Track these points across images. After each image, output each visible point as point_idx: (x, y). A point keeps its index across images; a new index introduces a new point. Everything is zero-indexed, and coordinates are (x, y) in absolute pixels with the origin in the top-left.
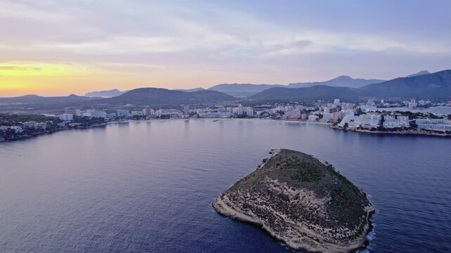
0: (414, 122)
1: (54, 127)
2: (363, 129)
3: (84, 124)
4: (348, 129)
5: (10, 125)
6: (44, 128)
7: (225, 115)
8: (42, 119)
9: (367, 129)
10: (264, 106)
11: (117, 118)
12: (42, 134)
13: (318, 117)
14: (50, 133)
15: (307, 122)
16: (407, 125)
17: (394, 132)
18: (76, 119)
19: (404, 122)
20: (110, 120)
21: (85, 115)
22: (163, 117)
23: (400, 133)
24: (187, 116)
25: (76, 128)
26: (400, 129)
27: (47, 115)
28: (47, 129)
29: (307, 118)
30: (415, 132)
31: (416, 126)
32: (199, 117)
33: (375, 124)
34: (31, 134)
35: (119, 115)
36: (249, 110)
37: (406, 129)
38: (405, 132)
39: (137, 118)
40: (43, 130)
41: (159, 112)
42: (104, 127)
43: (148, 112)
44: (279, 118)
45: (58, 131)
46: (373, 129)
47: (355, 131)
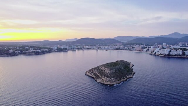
0: (184, 52)
1: (50, 51)
2: (161, 55)
3: (60, 50)
4: (156, 55)
5: (37, 50)
6: (47, 51)
7: (111, 48)
8: (47, 48)
9: (163, 55)
10: (130, 45)
11: (71, 49)
12: (47, 53)
13: (147, 50)
14: (49, 53)
15: (143, 52)
16: (181, 54)
17: (174, 56)
18: (58, 49)
19: (180, 52)
20: (69, 49)
21: (61, 47)
22: (88, 49)
23: (177, 57)
24: (97, 48)
25: (57, 51)
26: (177, 55)
27: (49, 47)
28: (48, 51)
29: (143, 50)
30: (184, 57)
31: (185, 54)
32: (101, 49)
33: (167, 53)
34: (43, 53)
35: (73, 48)
36: (122, 47)
37: (180, 55)
38: (179, 56)
39: (79, 49)
40: (47, 52)
41: (87, 47)
42: (67, 51)
43: (83, 47)
44: (132, 50)
45: (51, 52)
46: (166, 55)
47: (158, 56)
